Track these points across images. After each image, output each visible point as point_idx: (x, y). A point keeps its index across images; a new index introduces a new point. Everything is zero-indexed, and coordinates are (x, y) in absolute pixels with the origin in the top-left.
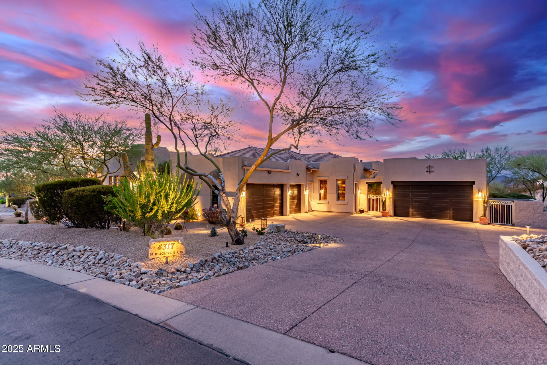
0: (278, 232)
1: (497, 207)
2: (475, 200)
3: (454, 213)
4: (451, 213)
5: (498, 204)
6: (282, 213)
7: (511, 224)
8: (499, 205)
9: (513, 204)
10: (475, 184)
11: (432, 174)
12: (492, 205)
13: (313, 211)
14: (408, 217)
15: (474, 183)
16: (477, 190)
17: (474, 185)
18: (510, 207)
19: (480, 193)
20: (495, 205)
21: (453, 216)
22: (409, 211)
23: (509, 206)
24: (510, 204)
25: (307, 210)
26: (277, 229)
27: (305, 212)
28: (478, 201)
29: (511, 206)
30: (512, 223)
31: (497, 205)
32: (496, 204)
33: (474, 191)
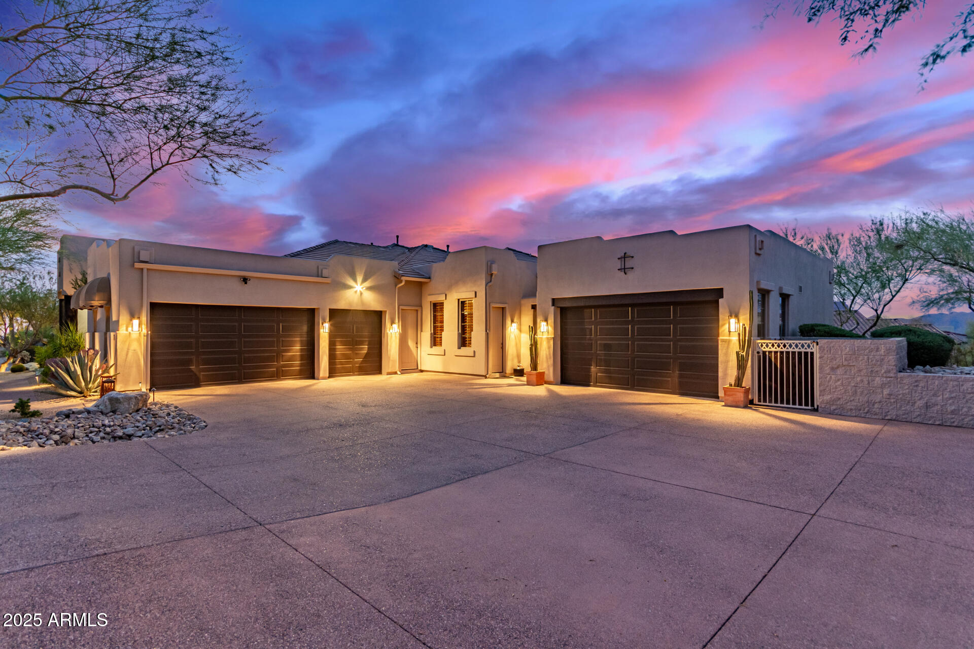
0: (114, 412)
1: (776, 358)
2: (723, 341)
3: (681, 376)
4: (674, 376)
5: (779, 349)
6: (310, 372)
7: (810, 407)
8: (782, 353)
9: (815, 349)
10: (722, 297)
11: (631, 275)
12: (764, 353)
13: (422, 371)
14: (588, 385)
15: (719, 293)
16: (728, 314)
17: (721, 300)
18: (808, 358)
19: (733, 321)
20: (770, 352)
21: (680, 383)
22: (589, 370)
23: (806, 353)
24: (809, 350)
25: (397, 369)
26: (111, 404)
27: (389, 374)
28: (729, 342)
29: (812, 353)
30: (813, 405)
31: (776, 353)
32: (773, 349)
33: (721, 316)
